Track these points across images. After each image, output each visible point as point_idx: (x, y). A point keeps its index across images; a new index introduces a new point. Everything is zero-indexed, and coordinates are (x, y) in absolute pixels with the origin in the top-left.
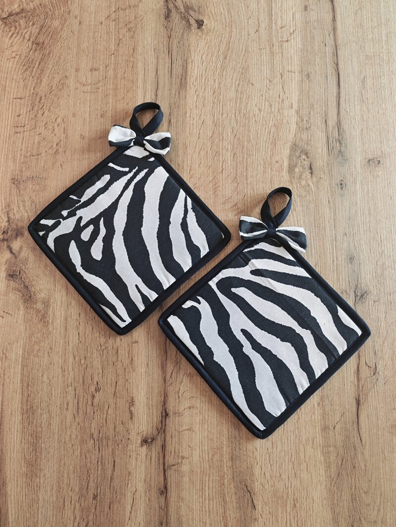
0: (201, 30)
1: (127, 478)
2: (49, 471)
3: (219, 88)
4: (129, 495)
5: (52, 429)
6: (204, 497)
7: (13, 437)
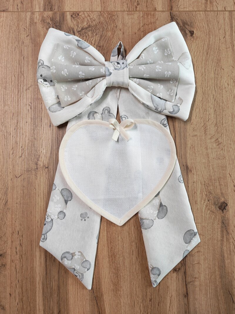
0: (193, 37)
1: (167, 290)
3: (205, 72)
4: (168, 298)
5: (125, 265)
6: (207, 298)
7: (104, 270)
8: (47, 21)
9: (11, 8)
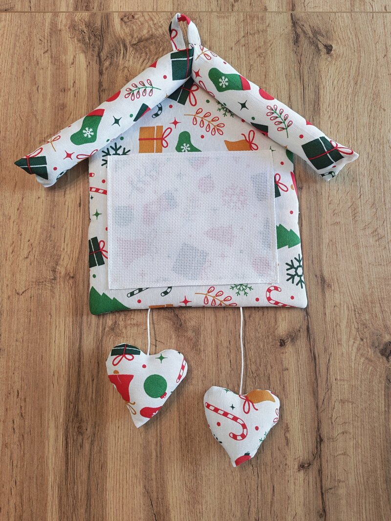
0: (331, 56)
1: (287, 503)
2: (210, 498)
3: (352, 112)
4: (289, 518)
5: (211, 456)
7: (173, 465)
8: (80, 27)
9: (20, 6)
